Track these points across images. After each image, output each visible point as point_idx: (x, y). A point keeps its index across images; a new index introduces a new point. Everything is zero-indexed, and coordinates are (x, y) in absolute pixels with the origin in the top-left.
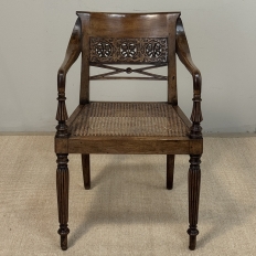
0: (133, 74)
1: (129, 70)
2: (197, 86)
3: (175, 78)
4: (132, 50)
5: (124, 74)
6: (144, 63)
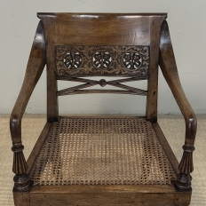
0: (108, 87)
1: (102, 83)
2: (191, 133)
3: (155, 93)
4: (107, 59)
5: (98, 87)
6: (120, 74)
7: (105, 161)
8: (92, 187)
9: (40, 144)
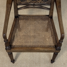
1: (34, 5)
7: (34, 37)
8: (30, 48)
9: (13, 29)
